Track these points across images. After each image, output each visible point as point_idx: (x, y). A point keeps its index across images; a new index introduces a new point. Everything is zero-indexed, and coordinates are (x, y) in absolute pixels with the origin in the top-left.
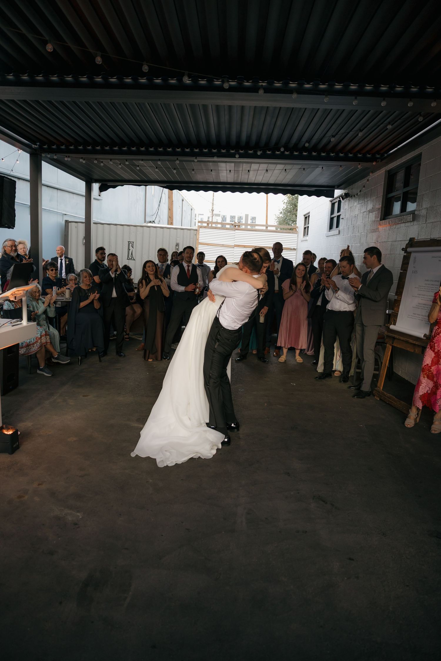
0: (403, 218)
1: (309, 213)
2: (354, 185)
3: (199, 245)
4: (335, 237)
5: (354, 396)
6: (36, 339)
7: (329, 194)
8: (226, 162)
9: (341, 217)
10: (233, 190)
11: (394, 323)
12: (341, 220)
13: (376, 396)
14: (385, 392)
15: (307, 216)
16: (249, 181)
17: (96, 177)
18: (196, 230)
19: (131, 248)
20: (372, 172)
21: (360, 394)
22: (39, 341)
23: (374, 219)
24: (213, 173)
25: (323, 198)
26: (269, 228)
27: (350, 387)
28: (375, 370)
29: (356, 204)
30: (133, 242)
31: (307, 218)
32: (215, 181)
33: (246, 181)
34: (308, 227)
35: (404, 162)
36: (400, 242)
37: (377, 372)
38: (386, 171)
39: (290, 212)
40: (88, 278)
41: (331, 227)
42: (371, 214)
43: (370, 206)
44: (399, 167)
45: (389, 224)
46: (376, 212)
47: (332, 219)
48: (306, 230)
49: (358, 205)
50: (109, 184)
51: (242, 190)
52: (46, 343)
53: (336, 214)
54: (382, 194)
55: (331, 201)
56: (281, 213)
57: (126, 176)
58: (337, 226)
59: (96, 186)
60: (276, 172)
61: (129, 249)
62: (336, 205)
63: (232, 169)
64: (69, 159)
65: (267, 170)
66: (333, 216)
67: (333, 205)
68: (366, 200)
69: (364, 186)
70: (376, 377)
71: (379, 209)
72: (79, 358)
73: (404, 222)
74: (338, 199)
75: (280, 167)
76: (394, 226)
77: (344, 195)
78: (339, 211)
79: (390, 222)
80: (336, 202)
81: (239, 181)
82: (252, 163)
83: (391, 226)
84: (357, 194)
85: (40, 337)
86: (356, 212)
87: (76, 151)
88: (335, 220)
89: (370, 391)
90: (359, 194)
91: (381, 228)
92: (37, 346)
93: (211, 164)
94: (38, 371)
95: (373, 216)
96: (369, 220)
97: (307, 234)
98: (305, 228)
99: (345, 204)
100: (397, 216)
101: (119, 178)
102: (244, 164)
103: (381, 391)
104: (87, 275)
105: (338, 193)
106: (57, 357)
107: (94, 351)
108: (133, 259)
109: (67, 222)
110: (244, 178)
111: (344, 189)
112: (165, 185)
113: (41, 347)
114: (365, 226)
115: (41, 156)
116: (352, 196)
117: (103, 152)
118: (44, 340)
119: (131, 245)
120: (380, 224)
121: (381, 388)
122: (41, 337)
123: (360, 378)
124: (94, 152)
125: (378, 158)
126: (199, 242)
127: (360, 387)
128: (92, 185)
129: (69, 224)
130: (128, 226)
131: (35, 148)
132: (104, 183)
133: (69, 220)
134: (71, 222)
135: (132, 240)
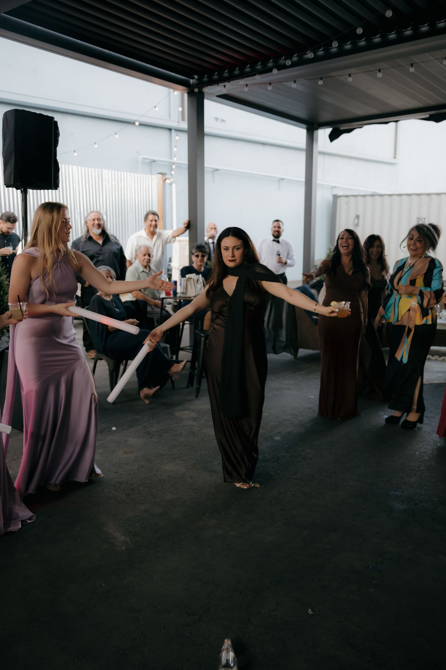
50: (343, 127)
59: (323, 134)
109: (336, 197)
128: (315, 132)
129: (339, 199)
130: (418, 195)
131: (193, 83)
132: (336, 126)
133: (339, 194)
134: (340, 197)
135: (424, 215)
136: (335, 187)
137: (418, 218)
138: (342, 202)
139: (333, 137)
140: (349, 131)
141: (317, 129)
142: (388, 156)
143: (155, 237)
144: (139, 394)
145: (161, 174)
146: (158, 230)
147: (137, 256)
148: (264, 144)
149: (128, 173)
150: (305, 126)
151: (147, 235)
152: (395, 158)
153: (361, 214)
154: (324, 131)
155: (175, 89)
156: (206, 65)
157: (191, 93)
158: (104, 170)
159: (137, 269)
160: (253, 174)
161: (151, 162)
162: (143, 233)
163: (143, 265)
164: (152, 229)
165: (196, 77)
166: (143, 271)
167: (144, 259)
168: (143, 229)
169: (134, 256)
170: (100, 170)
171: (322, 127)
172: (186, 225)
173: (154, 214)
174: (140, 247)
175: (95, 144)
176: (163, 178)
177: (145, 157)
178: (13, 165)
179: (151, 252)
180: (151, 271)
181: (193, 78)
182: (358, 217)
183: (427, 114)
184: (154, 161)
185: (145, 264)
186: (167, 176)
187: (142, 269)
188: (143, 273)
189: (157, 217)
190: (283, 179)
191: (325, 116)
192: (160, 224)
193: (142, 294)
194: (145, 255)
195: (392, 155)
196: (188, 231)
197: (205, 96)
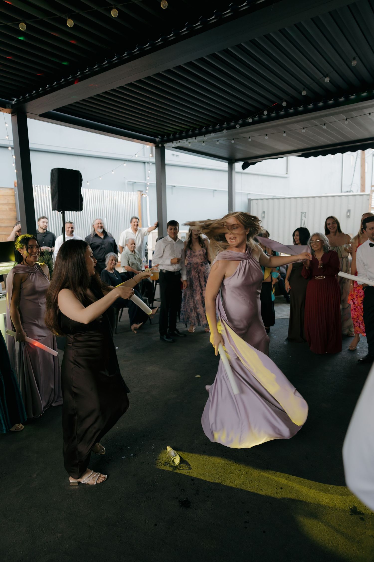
3: (372, 210)
18: (368, 195)
19: (303, 218)
30: (306, 213)
50: (250, 161)
59: (238, 166)
61: (302, 220)
109: (250, 200)
119: (303, 215)
126: (372, 206)
128: (233, 165)
129: (252, 202)
130: (301, 198)
131: (158, 140)
132: (245, 161)
133: (252, 198)
134: (252, 200)
135: (305, 210)
136: (249, 194)
137: (301, 213)
138: (253, 203)
139: (244, 167)
140: (254, 163)
141: (234, 163)
142: (283, 173)
143: (137, 232)
144: (131, 328)
145: (140, 191)
146: (139, 228)
147: (126, 245)
148: (203, 169)
149: (119, 192)
150: (227, 161)
151: (133, 231)
152: (287, 174)
153: (265, 210)
154: (239, 164)
155: (147, 145)
156: (165, 131)
157: (157, 147)
158: (104, 190)
159: (127, 253)
160: (196, 188)
161: (133, 183)
162: (130, 230)
163: (131, 251)
164: (135, 227)
165: (160, 137)
166: (131, 254)
167: (132, 247)
168: (130, 228)
169: (125, 244)
170: (102, 190)
171: (238, 162)
172: (156, 225)
173: (136, 218)
174: (129, 240)
175: (100, 177)
176: (141, 194)
177: (129, 180)
178: (57, 199)
179: (135, 242)
180: (136, 254)
181: (158, 138)
182: (264, 212)
183: (300, 153)
184: (135, 183)
185: (132, 250)
186: (143, 193)
187: (130, 253)
188: (131, 255)
189: (138, 220)
190: (216, 190)
191: (239, 156)
192: (140, 224)
193: (131, 268)
194: (132, 244)
195: (285, 172)
196: (157, 228)
197: (165, 148)
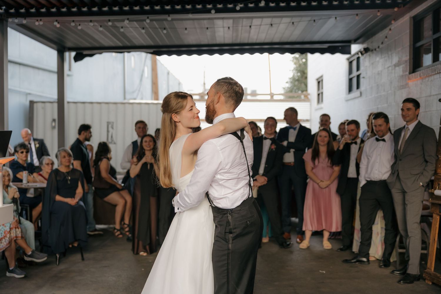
0: (436, 68)
1: (322, 76)
2: (374, 37)
4: (357, 101)
5: (399, 282)
6: (5, 233)
7: (345, 50)
8: (223, 18)
9: (361, 76)
10: (232, 52)
11: (439, 187)
12: (362, 80)
13: (428, 280)
14: (437, 274)
15: (320, 80)
16: (250, 41)
17: (69, 44)
19: (110, 129)
20: (394, 20)
21: (407, 278)
22: (8, 236)
23: (401, 73)
24: (208, 33)
25: (338, 55)
26: (275, 98)
27: (393, 272)
28: (423, 249)
29: (378, 59)
30: (113, 123)
31: (319, 82)
32: (211, 42)
33: (246, 41)
34: (322, 93)
35: (430, 5)
36: (435, 97)
37: (425, 252)
38: (410, 18)
39: (298, 80)
40: (67, 158)
41: (350, 90)
42: (397, 68)
43: (395, 60)
44: (425, 12)
45: (420, 77)
46: (404, 65)
47: (350, 80)
48: (320, 97)
49: (381, 60)
50: (85, 52)
51: (242, 52)
52: (16, 237)
53: (355, 73)
54: (408, 44)
55: (348, 59)
56: (287, 82)
57: (106, 42)
58: (358, 87)
59: (70, 55)
60: (282, 27)
61: (108, 131)
62: (355, 64)
63: (231, 25)
64: (41, 23)
65: (272, 25)
66: (351, 76)
67: (351, 63)
68: (390, 53)
69: (386, 37)
70: (424, 258)
71: (406, 61)
72: (57, 257)
73: (438, 73)
74: (357, 56)
75: (286, 20)
76: (427, 79)
77: (362, 50)
78: (358, 69)
79: (422, 74)
80: (354, 60)
81: (238, 41)
82: (252, 18)
83: (423, 79)
84: (379, 47)
85: (9, 230)
86: (380, 68)
87: (49, 14)
88: (355, 81)
89: (419, 274)
90: (381, 46)
91: (411, 83)
92: (5, 241)
93: (205, 21)
94: (8, 274)
95: (399, 71)
96: (396, 75)
97: (322, 101)
98: (319, 95)
99: (365, 61)
100: (428, 67)
101: (97, 45)
102: (244, 20)
103: (433, 273)
104: (66, 155)
105: (355, 48)
106: (31, 254)
107: (75, 247)
108: (113, 142)
109: (32, 103)
110: (244, 37)
111: (362, 43)
112: (152, 51)
113: (10, 242)
114: (391, 83)
115: (7, 21)
116: (372, 50)
117: (80, 13)
118: (13, 235)
119: (110, 126)
120: (409, 79)
121: (433, 269)
122: (10, 232)
123: (404, 260)
124: (70, 14)
125: (400, 3)
127: (406, 271)
128: (64, 53)
129: (35, 105)
132: (79, 51)
134: (36, 102)
135: (112, 119)
136: (30, 94)
137: (107, 122)
138: (38, 108)
140: (91, 55)
150: (56, 48)
182: (54, 120)
